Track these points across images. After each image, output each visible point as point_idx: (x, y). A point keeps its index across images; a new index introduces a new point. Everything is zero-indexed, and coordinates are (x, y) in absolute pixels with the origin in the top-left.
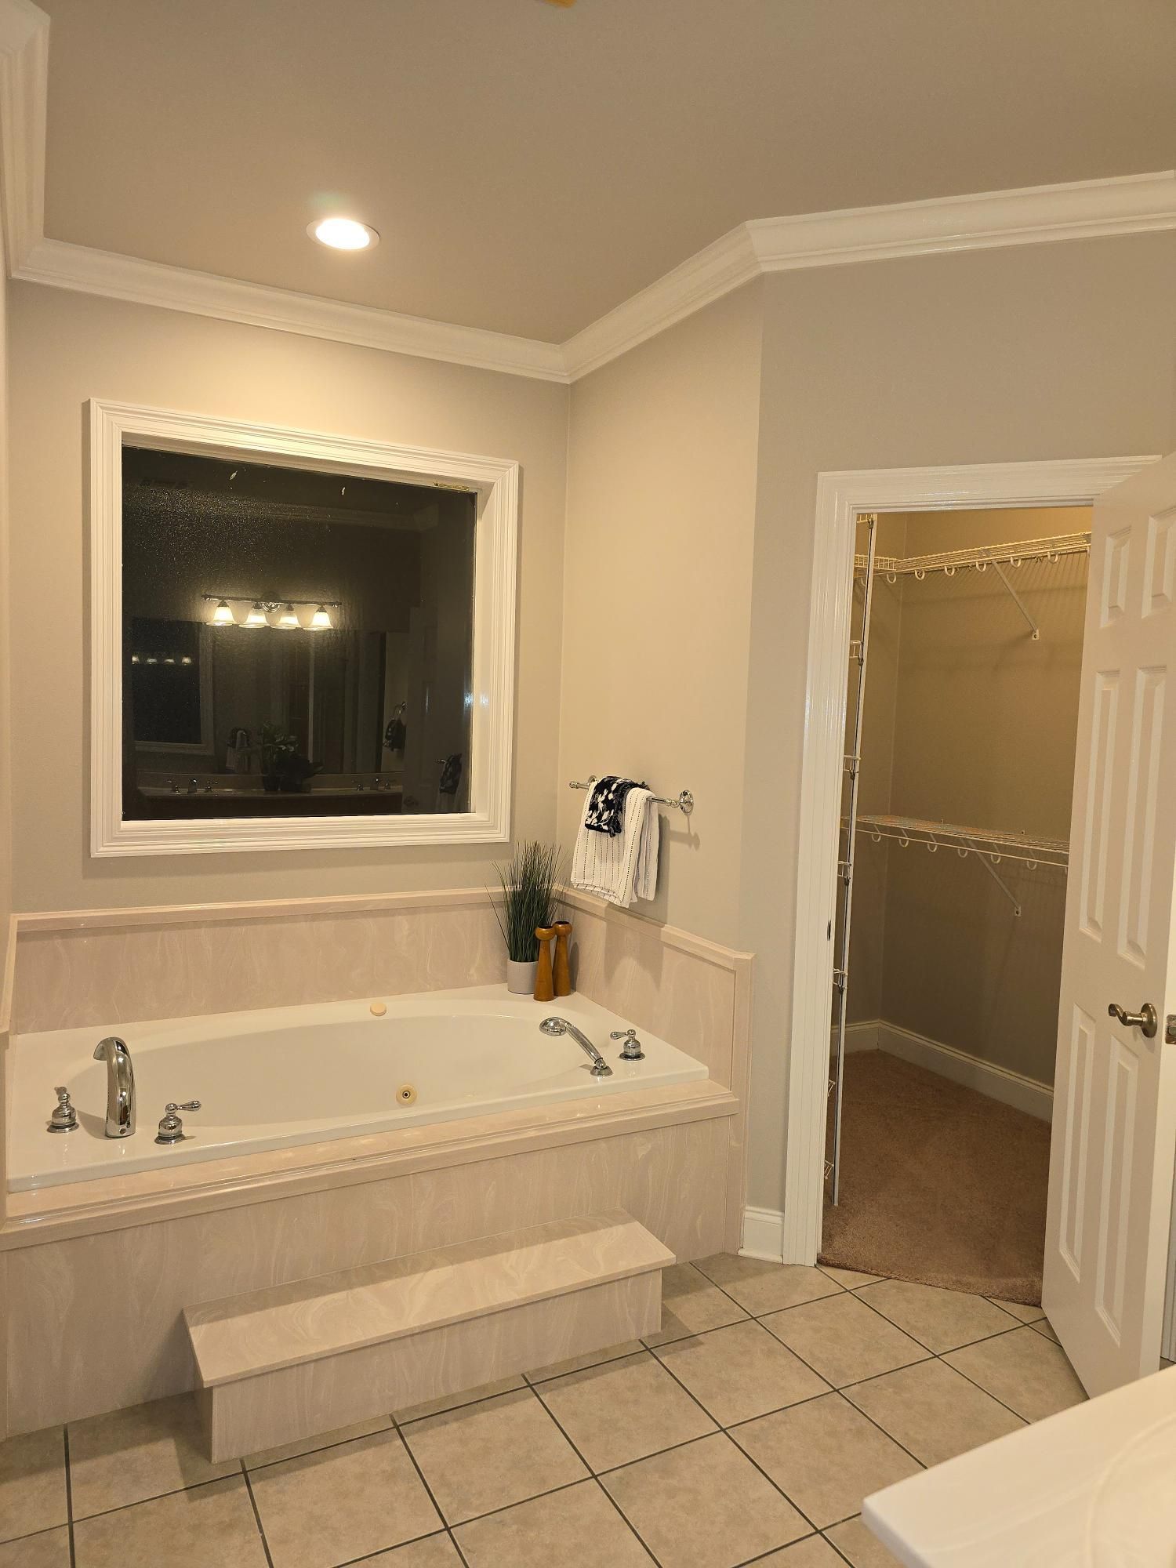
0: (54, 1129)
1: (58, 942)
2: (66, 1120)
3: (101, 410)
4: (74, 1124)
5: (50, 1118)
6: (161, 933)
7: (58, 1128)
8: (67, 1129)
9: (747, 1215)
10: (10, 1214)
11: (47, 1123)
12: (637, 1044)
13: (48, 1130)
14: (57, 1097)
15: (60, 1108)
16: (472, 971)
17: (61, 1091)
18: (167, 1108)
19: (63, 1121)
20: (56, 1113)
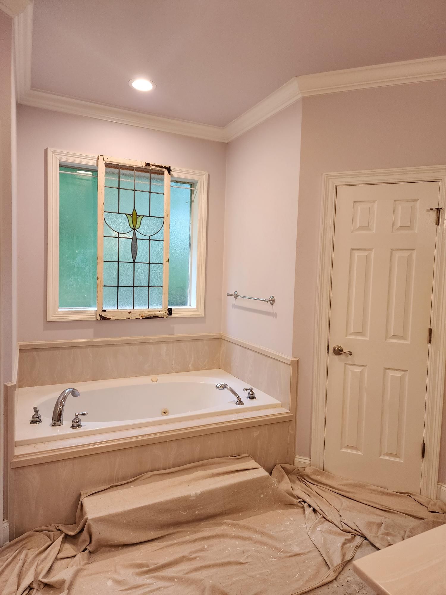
0: (33, 423)
1: (35, 353)
2: (37, 419)
3: (52, 153)
4: (40, 421)
5: (31, 419)
6: (73, 350)
7: (34, 422)
8: (37, 423)
9: (296, 459)
10: (16, 454)
11: (30, 420)
12: (253, 393)
13: (30, 423)
14: (34, 410)
15: (35, 415)
16: (190, 366)
17: (35, 408)
18: (75, 415)
19: (36, 420)
20: (33, 417)
